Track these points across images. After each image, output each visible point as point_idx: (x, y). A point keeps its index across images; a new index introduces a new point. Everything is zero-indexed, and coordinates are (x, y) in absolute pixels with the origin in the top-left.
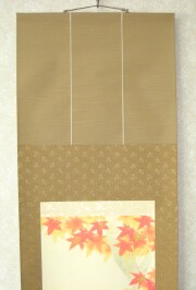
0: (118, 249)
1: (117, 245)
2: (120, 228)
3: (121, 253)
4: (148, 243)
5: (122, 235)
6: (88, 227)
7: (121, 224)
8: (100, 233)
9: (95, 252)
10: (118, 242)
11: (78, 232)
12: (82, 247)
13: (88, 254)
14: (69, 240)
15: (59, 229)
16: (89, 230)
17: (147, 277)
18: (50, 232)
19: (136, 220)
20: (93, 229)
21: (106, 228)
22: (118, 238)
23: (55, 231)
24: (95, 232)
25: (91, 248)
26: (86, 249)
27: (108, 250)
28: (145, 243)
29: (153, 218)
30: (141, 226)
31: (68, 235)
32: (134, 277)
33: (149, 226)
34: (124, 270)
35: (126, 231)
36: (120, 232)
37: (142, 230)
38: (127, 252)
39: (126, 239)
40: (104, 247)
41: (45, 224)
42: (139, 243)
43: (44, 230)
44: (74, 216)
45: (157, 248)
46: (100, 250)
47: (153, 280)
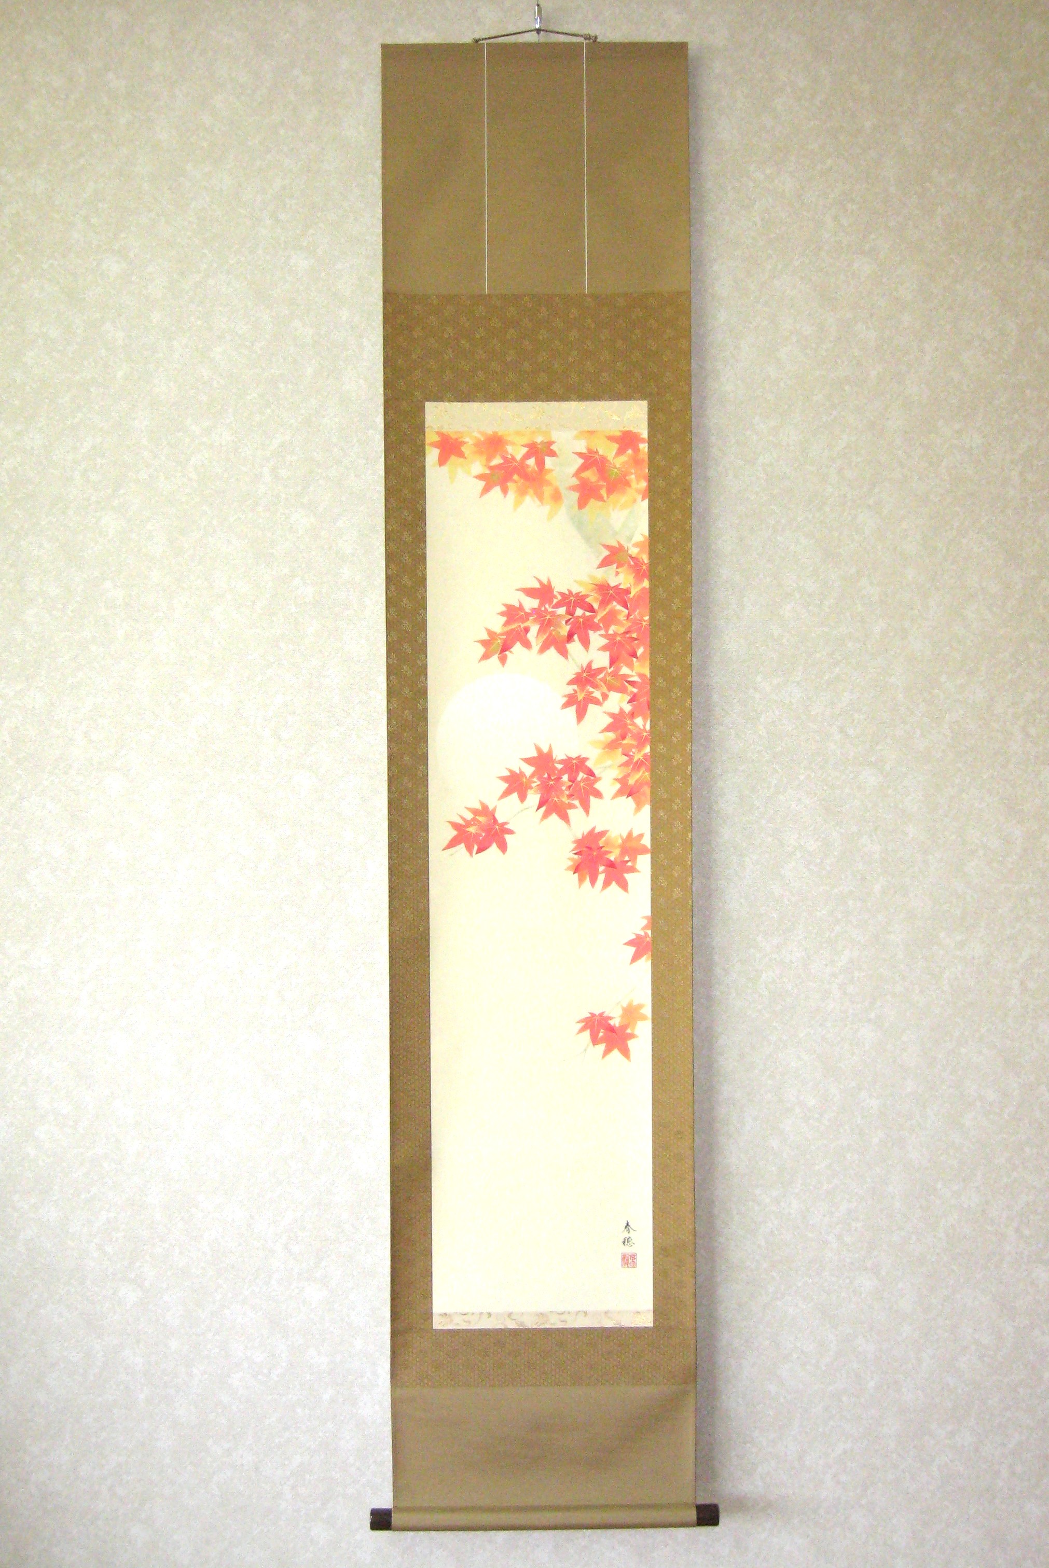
0: (575, 496)
1: (573, 488)
2: (580, 455)
3: (582, 504)
4: (634, 484)
5: (583, 468)
6: (518, 452)
7: (582, 447)
8: (541, 463)
9: (530, 501)
10: (575, 481)
11: (497, 461)
12: (505, 491)
13: (518, 504)
14: (480, 477)
15: (461, 455)
16: (518, 457)
17: (634, 551)
18: (442, 461)
19: (611, 438)
20: (527, 456)
21: (553, 454)
22: (577, 474)
23: (453, 459)
24: (531, 462)
25: (522, 493)
26: (512, 495)
27: (557, 497)
28: (628, 484)
29: (645, 434)
30: (621, 452)
31: (478, 467)
32: (606, 553)
33: (636, 450)
34: (588, 539)
35: (591, 460)
36: (580, 461)
37: (623, 459)
38: (593, 503)
39: (591, 475)
40: (547, 491)
41: (435, 445)
42: (618, 484)
43: (432, 455)
44: (490, 432)
45: (653, 494)
46: (540, 496)
47: (645, 558)
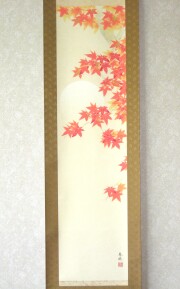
0: (102, 26)
1: (102, 23)
2: (104, 13)
3: (105, 28)
4: (121, 22)
5: (105, 17)
7: (104, 10)
8: (92, 16)
9: (89, 28)
10: (103, 21)
11: (78, 15)
12: (81, 24)
13: (85, 28)
14: (73, 20)
15: (67, 13)
16: (85, 14)
17: (121, 43)
18: (61, 15)
19: (114, 8)
20: (88, 14)
21: (96, 13)
22: (103, 19)
23: (65, 15)
25: (86, 25)
26: (83, 26)
27: (97, 26)
28: (119, 22)
29: (124, 6)
30: (117, 12)
31: (72, 17)
32: (112, 43)
33: (122, 12)
34: (107, 39)
35: (108, 15)
36: (104, 15)
37: (118, 14)
38: (108, 28)
39: (108, 19)
40: (94, 24)
41: (59, 10)
42: (115, 22)
43: (58, 14)
44: (76, 6)
45: (127, 25)
46: (92, 26)
47: (125, 45)
